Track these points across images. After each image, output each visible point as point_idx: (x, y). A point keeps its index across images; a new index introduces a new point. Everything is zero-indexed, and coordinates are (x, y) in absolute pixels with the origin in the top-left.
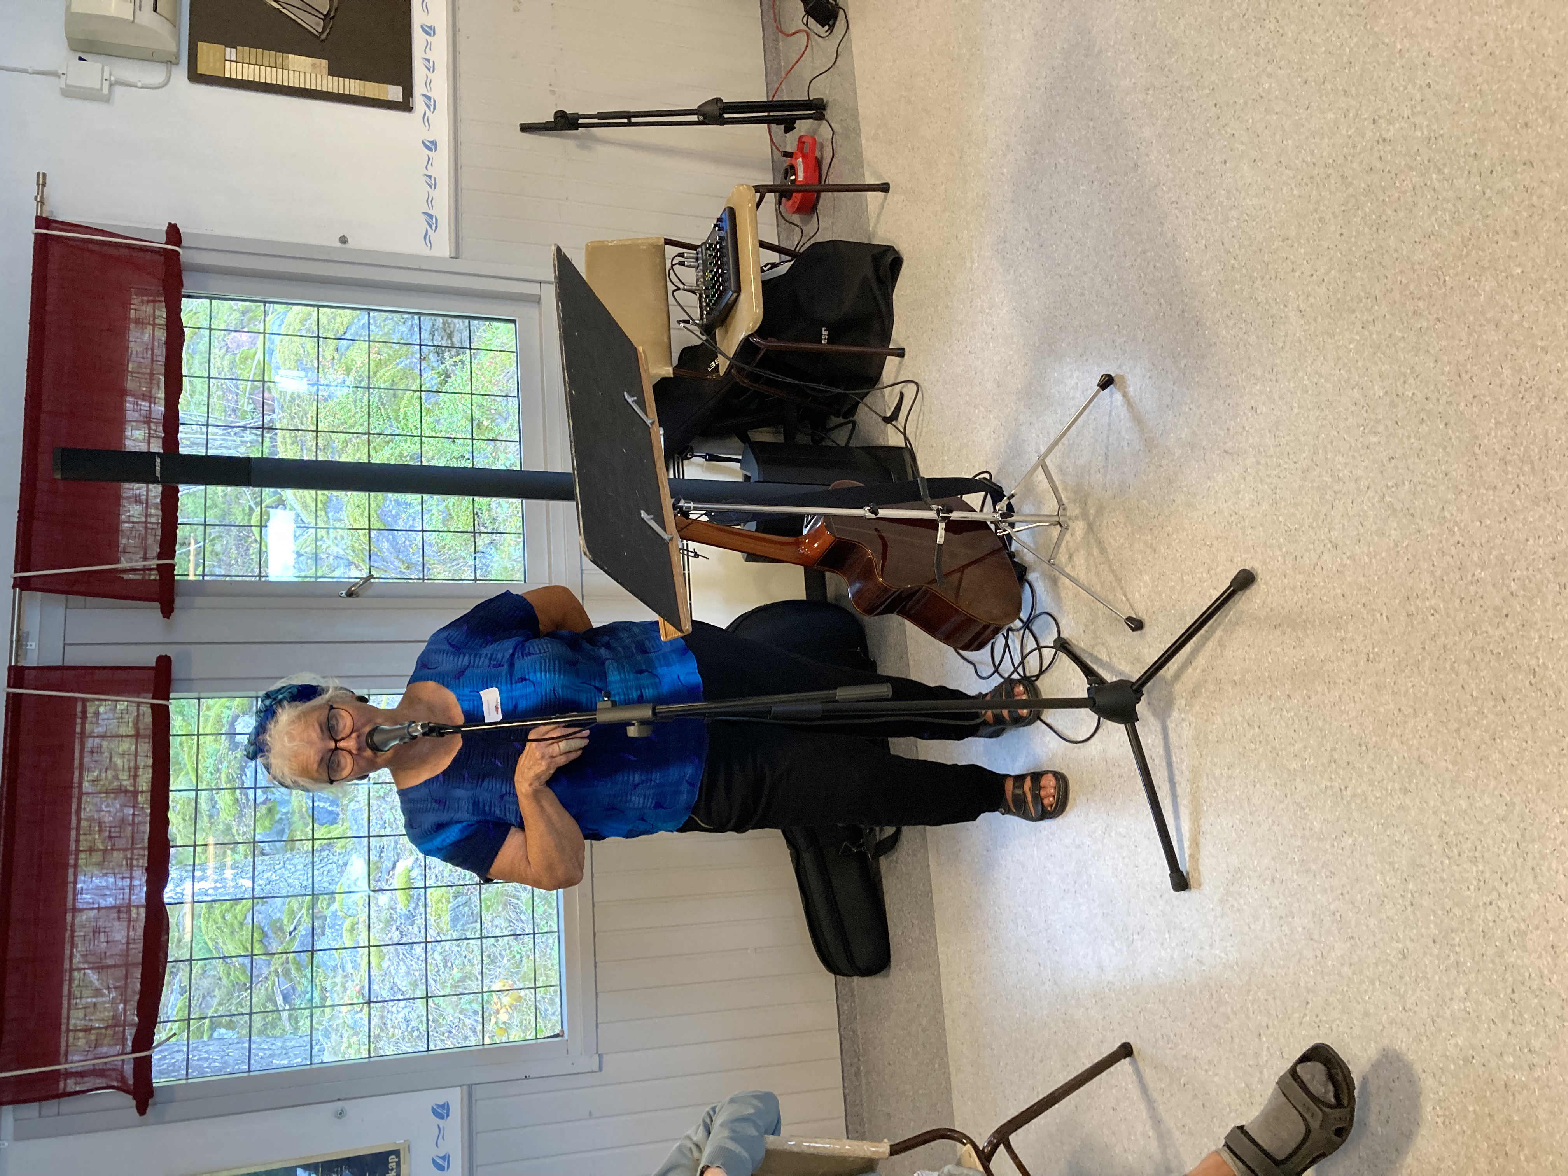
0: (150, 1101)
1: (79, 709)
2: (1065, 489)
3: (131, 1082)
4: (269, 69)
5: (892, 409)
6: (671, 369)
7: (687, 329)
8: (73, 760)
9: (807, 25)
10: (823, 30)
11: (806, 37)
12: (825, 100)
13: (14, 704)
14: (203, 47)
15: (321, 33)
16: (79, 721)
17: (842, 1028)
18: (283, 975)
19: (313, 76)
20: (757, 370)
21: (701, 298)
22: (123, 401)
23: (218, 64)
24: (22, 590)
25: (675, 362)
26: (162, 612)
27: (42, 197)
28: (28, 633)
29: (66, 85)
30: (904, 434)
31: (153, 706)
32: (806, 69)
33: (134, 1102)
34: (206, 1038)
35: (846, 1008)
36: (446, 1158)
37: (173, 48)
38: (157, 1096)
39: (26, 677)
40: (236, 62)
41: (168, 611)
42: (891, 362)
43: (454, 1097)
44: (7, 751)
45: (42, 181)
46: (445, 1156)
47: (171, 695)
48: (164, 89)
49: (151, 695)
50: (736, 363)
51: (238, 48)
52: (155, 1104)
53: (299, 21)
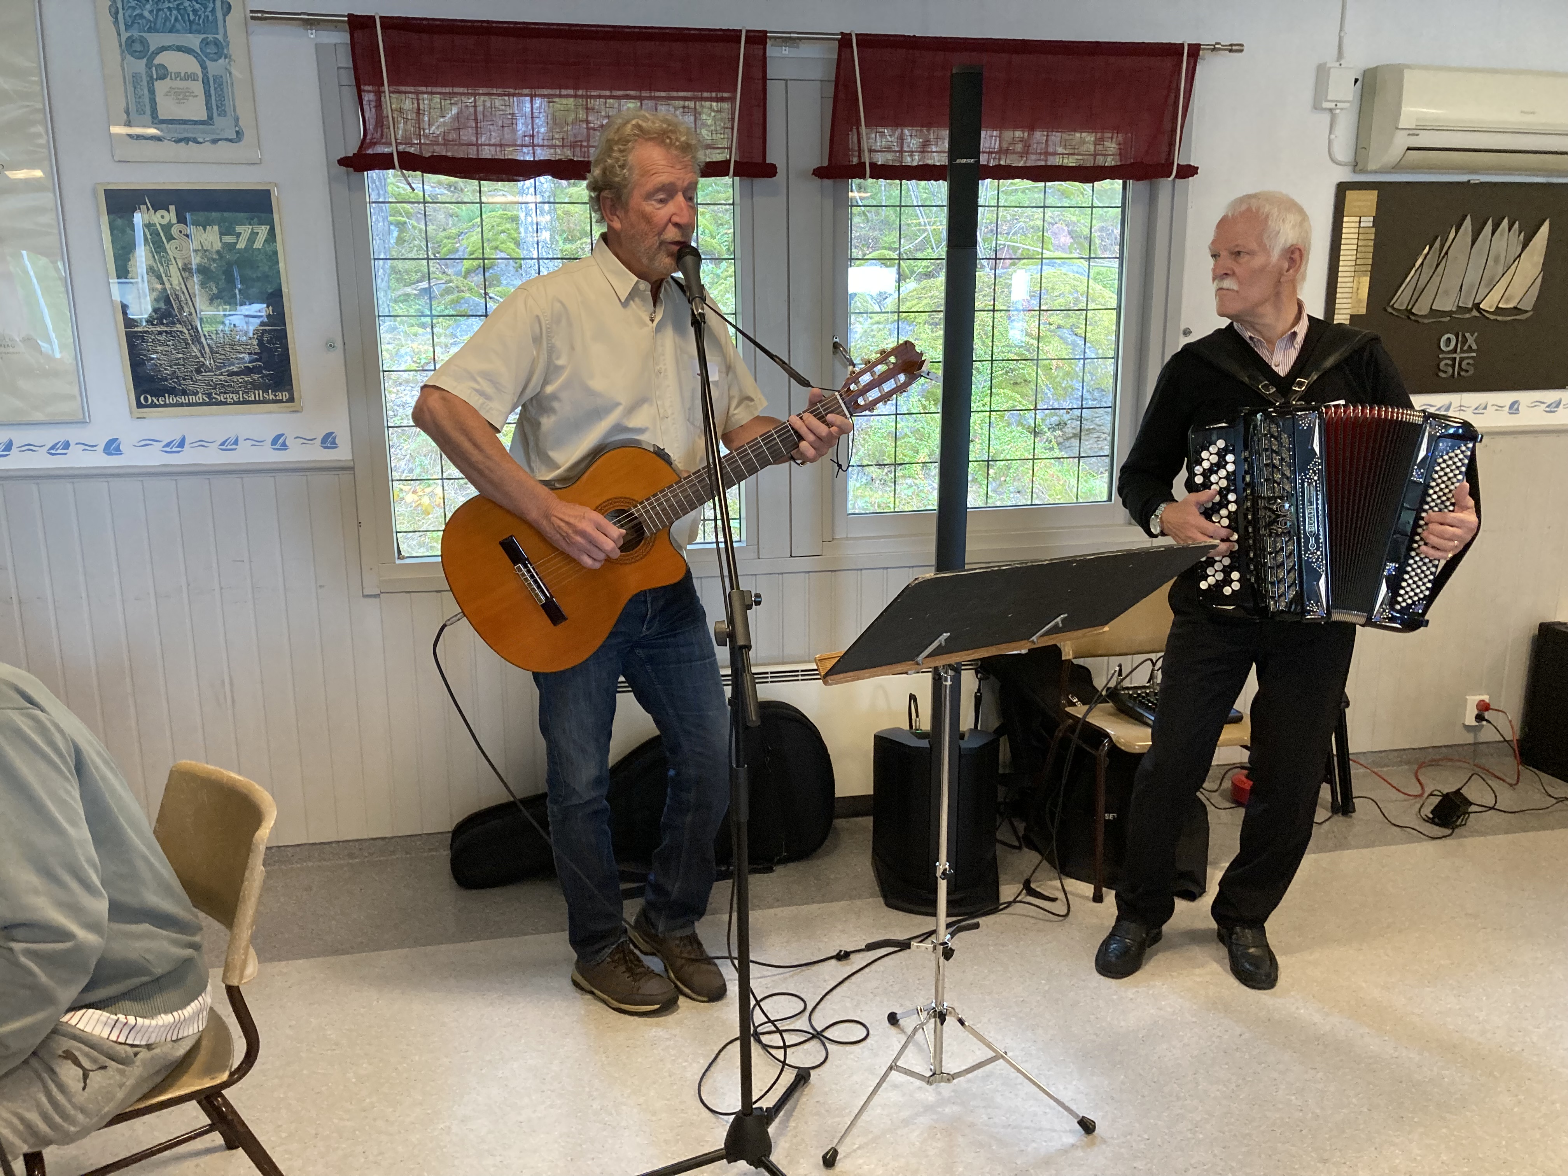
0: (351, 169)
1: (725, 95)
2: (969, 1081)
3: (370, 151)
4: (1354, 258)
5: (1038, 890)
6: (1071, 657)
7: (1113, 675)
8: (677, 91)
9: (1431, 794)
10: (1427, 811)
11: (1416, 794)
12: (1353, 814)
13: (732, 36)
14: (1373, 195)
15: (1392, 307)
16: (714, 94)
17: (397, 840)
18: (447, 288)
19: (1349, 301)
20: (1073, 747)
21: (1144, 687)
22: (1022, 127)
23: (1357, 209)
24: (839, 41)
25: (1075, 661)
26: (818, 168)
27: (1219, 49)
28: (797, 47)
29: (1330, 68)
30: (1015, 901)
31: (728, 162)
32: (1383, 793)
33: (351, 155)
34: (391, 219)
35: (418, 843)
36: (284, 446)
37: (1371, 167)
38: (355, 176)
39: (756, 46)
40: (1359, 227)
41: (820, 173)
42: (1088, 889)
43: (342, 453)
44: (686, 32)
45: (1235, 48)
46: (286, 446)
47: (737, 179)
48: (1328, 158)
49: (738, 159)
50: (1079, 726)
51: (1374, 229)
52: (348, 173)
53: (1404, 286)
